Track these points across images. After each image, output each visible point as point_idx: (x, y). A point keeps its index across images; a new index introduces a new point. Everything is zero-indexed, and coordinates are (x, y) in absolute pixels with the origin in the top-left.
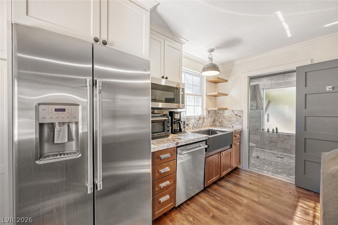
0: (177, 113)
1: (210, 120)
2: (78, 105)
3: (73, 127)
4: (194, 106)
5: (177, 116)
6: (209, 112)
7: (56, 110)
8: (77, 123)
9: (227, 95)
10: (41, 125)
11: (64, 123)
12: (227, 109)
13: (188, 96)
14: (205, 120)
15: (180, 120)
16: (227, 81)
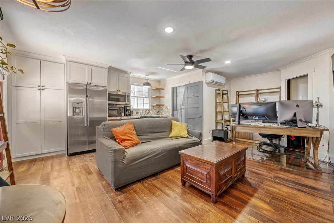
0: (128, 106)
1: (154, 111)
2: (82, 102)
3: (81, 108)
4: (137, 103)
5: (128, 108)
6: (154, 107)
7: (77, 104)
8: (82, 107)
9: (164, 97)
10: (74, 107)
11: (79, 107)
12: (164, 105)
13: (132, 98)
14: (151, 111)
15: (130, 110)
16: (164, 89)
